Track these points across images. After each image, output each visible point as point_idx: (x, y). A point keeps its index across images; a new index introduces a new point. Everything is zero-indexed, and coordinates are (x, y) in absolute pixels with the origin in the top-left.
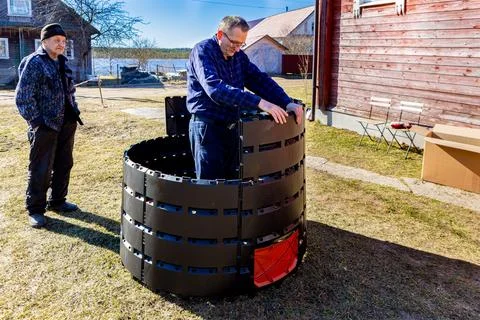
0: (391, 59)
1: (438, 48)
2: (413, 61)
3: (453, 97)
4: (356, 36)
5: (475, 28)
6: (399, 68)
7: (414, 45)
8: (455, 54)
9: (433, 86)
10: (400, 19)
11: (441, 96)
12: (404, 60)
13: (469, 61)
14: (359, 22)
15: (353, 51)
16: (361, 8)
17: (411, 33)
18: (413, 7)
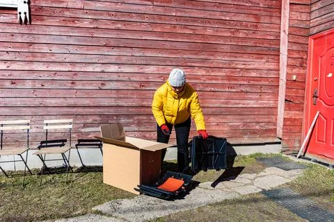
0: (16, 75)
1: (72, 63)
2: (45, 76)
3: (92, 110)
6: (29, 85)
7: (44, 59)
8: (90, 69)
9: (71, 102)
11: (80, 110)
12: (33, 76)
13: (102, 75)
17: (40, 46)
18: (40, 18)
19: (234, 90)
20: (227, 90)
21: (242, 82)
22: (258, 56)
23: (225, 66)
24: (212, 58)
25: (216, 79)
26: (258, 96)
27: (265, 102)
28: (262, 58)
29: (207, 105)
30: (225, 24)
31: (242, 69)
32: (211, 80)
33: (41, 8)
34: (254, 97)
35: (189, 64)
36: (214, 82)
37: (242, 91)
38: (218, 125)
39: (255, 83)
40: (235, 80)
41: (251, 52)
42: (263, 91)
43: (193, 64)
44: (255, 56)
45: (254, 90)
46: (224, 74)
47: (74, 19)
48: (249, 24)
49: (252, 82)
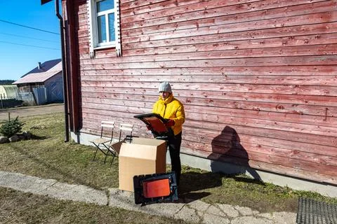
0: (117, 91)
2: (130, 92)
4: (93, 73)
5: (163, 68)
6: (121, 97)
7: (128, 80)
8: (153, 86)
9: (142, 110)
10: (119, 60)
12: (124, 91)
14: (94, 62)
15: (92, 85)
16: (95, 50)
17: (127, 71)
18: (127, 51)
19: (284, 111)
20: (274, 109)
21: (296, 102)
22: (324, 68)
23: (273, 82)
24: (257, 73)
25: (261, 97)
26: (321, 121)
27: (332, 129)
28: (331, 71)
29: (248, 124)
30: (274, 33)
31: (297, 86)
32: (255, 98)
33: (127, 45)
34: (314, 121)
35: (231, 81)
36: (258, 100)
37: (295, 113)
38: (260, 146)
39: (318, 103)
40: (287, 98)
41: (313, 63)
42: (331, 114)
43: (234, 81)
44: (319, 68)
45: (315, 112)
46: (271, 92)
47: (144, 49)
48: (311, 28)
49: (312, 102)
